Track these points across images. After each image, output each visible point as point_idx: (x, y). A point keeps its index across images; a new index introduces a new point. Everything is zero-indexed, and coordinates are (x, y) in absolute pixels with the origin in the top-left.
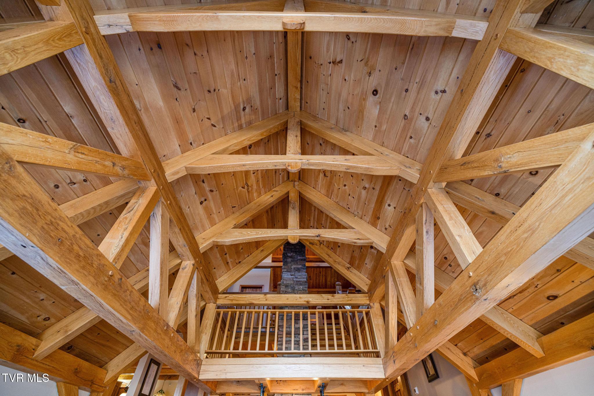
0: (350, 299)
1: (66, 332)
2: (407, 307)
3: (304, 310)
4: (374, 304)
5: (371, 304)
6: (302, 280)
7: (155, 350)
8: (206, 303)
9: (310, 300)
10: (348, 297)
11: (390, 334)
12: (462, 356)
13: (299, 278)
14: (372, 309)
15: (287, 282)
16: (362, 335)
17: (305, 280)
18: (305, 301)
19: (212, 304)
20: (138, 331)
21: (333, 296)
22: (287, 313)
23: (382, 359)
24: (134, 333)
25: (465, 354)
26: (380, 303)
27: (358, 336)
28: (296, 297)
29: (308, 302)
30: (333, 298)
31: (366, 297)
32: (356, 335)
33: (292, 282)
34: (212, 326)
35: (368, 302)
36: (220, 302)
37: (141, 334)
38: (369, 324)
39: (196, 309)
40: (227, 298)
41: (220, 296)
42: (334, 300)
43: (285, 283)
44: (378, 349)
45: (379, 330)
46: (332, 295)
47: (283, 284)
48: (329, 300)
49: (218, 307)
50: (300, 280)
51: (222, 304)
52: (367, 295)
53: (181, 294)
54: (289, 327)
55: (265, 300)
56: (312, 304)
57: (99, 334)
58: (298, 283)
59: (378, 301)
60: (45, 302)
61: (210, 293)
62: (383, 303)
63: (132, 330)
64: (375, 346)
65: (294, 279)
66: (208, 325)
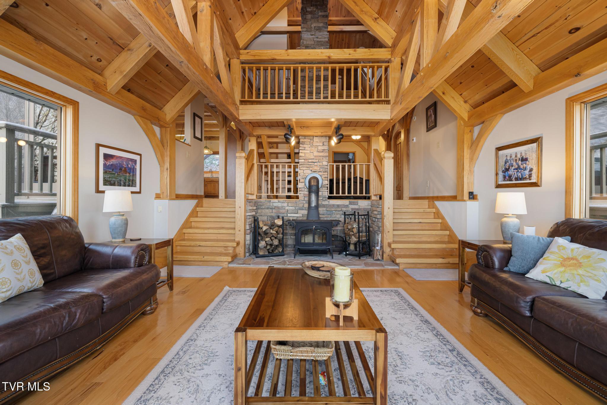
0: (371, 54)
1: (121, 72)
2: (426, 49)
3: (325, 65)
4: (395, 58)
5: (392, 59)
6: (323, 40)
7: (202, 85)
8: (230, 59)
9: (332, 55)
10: (370, 52)
11: (403, 82)
12: (462, 103)
13: (320, 38)
14: (392, 64)
15: (307, 43)
16: (377, 93)
17: (327, 40)
18: (326, 56)
19: (236, 59)
20: (186, 62)
21: (355, 51)
22: (309, 68)
23: (391, 106)
24: (183, 65)
25: (465, 102)
26: (401, 57)
27: (374, 95)
28: (317, 52)
29: (329, 57)
30: (354, 52)
31: (389, 51)
32: (371, 95)
33: (313, 43)
34: (240, 80)
35: (389, 57)
36: (243, 57)
37: (189, 65)
38: (386, 81)
39: (224, 59)
40: (249, 54)
41: (242, 51)
42: (356, 55)
43: (305, 43)
44: (390, 98)
45: (395, 83)
46: (354, 49)
47: (303, 45)
48: (350, 55)
49: (242, 63)
50: (321, 40)
51: (245, 60)
52: (390, 49)
53: (207, 39)
54: (311, 87)
55: (286, 55)
56: (333, 59)
57: (146, 81)
58: (319, 43)
59: (400, 55)
60: (89, 41)
61: (232, 46)
62: (404, 58)
63: (181, 60)
64: (387, 95)
65: (315, 39)
66: (237, 79)
